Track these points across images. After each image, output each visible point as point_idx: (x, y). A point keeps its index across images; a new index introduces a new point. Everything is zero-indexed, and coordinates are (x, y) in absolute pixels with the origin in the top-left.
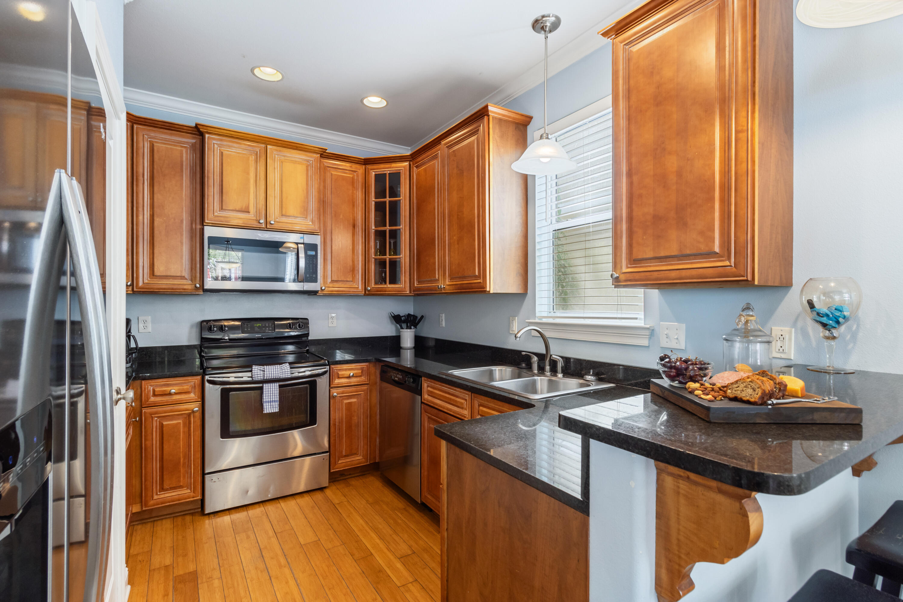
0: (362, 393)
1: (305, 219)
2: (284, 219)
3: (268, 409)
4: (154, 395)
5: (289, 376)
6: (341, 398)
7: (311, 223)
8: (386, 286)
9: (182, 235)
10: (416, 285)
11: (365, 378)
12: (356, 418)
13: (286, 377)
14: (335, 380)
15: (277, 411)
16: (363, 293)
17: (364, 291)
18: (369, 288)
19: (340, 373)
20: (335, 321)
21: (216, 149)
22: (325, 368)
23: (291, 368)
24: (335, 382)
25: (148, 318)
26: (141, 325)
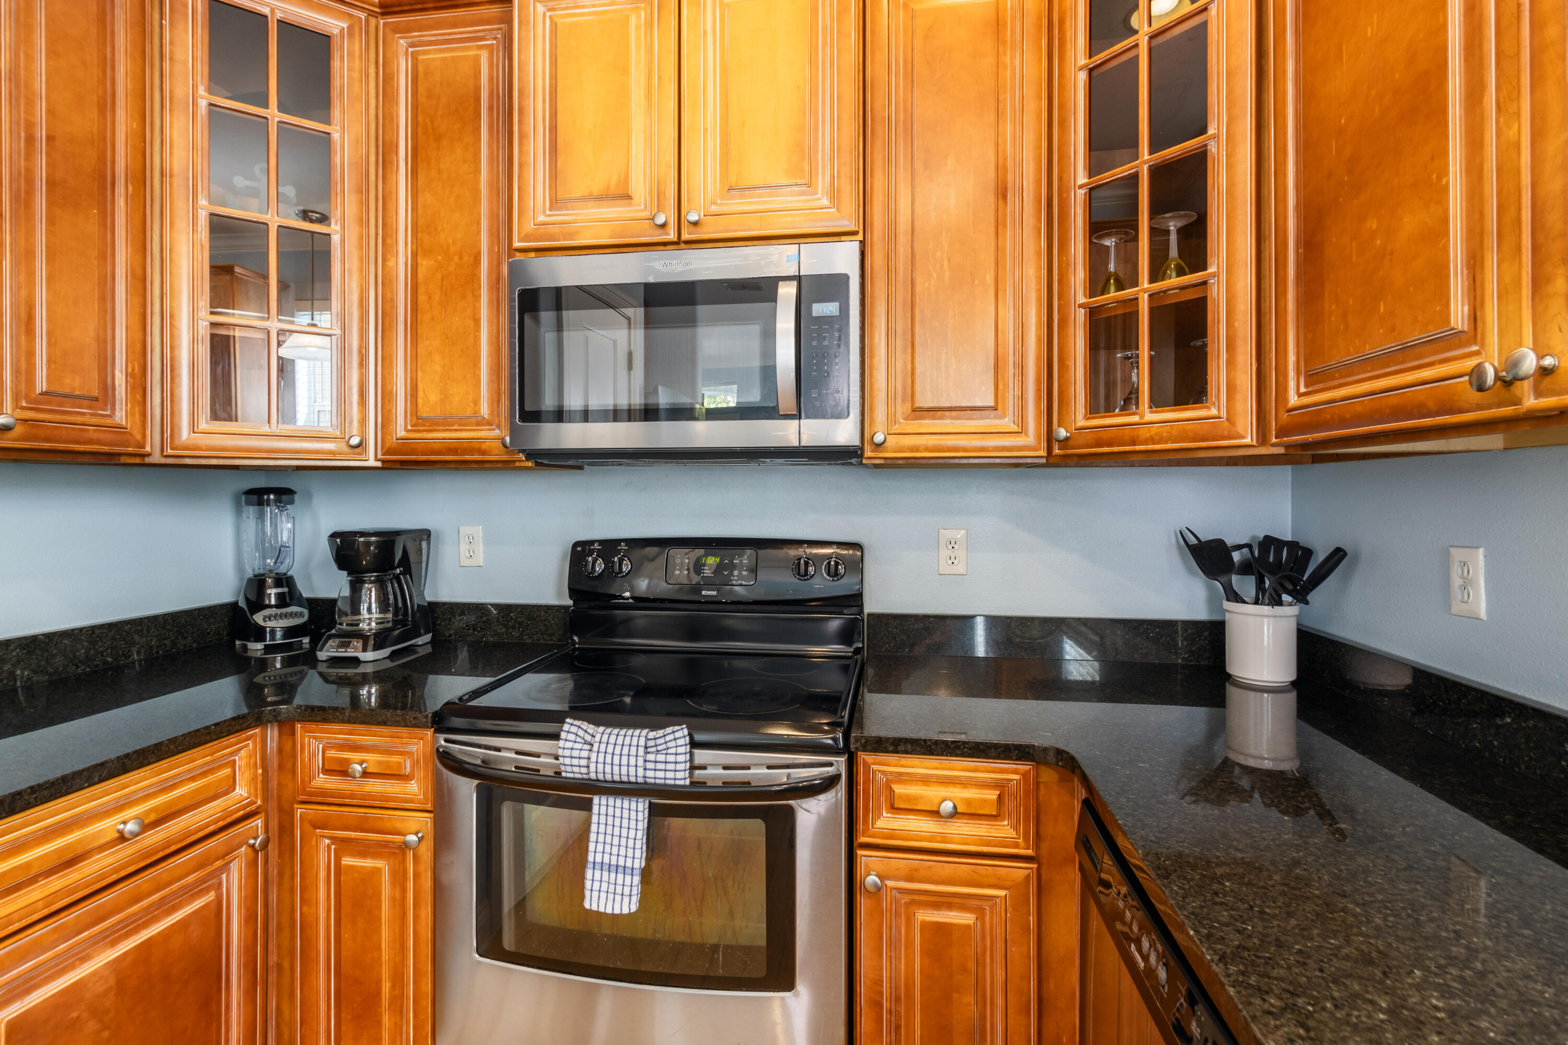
0: (1002, 893)
1: (804, 188)
2: (736, 204)
5: (681, 783)
6: (906, 899)
7: (825, 202)
8: (1135, 419)
10: (1293, 401)
11: (1016, 829)
12: (970, 999)
13: (669, 782)
14: (880, 815)
16: (1043, 453)
17: (1044, 444)
18: (1062, 433)
19: (898, 789)
20: (960, 553)
22: (830, 764)
23: (694, 744)
24: (880, 824)
25: (478, 531)
26: (464, 547)
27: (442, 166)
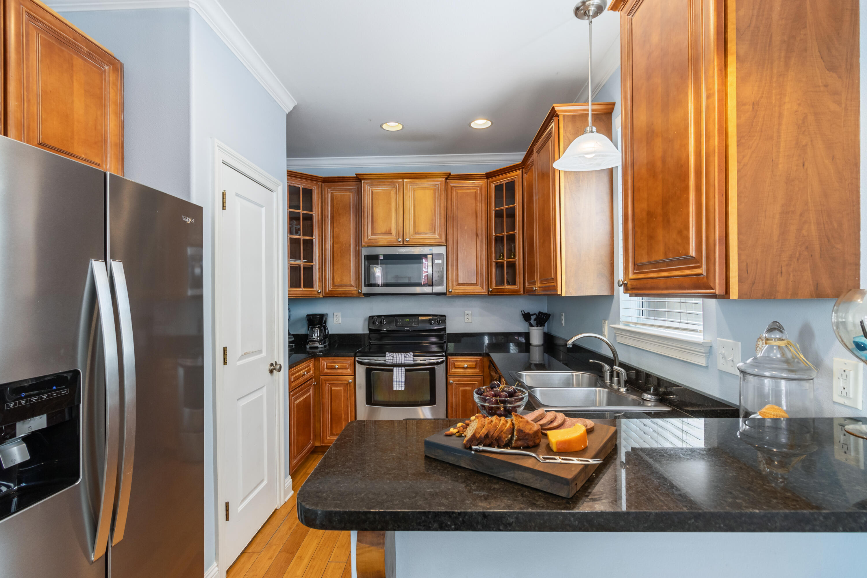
0: (476, 383)
1: (433, 234)
2: (417, 236)
3: (396, 387)
4: (327, 368)
5: (412, 363)
6: (457, 386)
7: (438, 237)
8: (504, 287)
9: (350, 255)
10: (527, 286)
11: (479, 370)
12: (470, 404)
13: (410, 363)
14: (452, 369)
15: (402, 389)
16: (487, 294)
17: (487, 292)
18: (490, 289)
19: (456, 364)
20: (470, 317)
21: (369, 190)
22: (443, 358)
23: (414, 356)
24: (452, 371)
25: (340, 314)
26: (335, 318)
27: (340, 222)
